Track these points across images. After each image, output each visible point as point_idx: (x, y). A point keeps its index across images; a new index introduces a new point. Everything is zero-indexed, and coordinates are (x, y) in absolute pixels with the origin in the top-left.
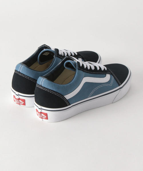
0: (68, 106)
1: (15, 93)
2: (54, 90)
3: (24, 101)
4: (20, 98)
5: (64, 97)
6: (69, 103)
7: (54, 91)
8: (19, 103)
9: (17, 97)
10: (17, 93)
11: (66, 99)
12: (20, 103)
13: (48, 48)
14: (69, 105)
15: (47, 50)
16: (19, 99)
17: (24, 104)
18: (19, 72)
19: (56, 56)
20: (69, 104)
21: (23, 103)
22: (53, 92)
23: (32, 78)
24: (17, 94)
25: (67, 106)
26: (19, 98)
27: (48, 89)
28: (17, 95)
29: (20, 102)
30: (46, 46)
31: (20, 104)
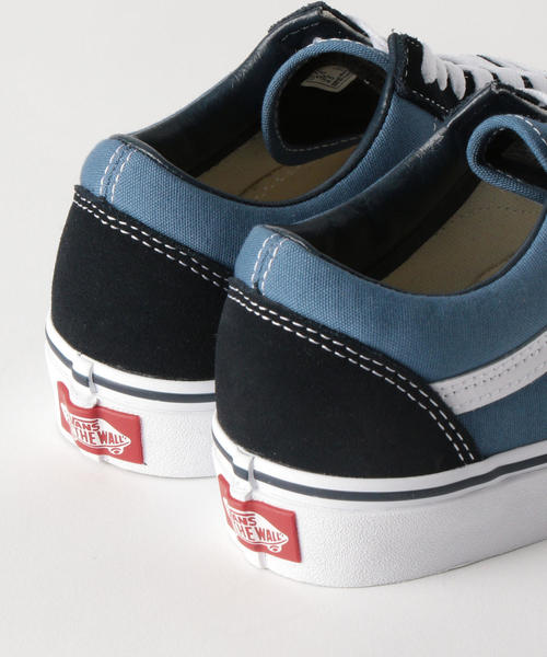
0: (460, 464)
1: (68, 363)
2: (355, 331)
3: (132, 426)
4: (105, 404)
5: (436, 396)
6: (469, 439)
7: (354, 343)
8: (97, 441)
9: (83, 397)
10: (85, 364)
11: (448, 411)
12: (108, 446)
13: (344, 34)
14: (469, 462)
15: (335, 44)
16: (96, 412)
17: (136, 453)
18: (103, 203)
19: (393, 89)
20: (474, 449)
21: (127, 441)
22: (342, 350)
23: (199, 256)
24: (85, 373)
25: (452, 463)
26: (97, 407)
27: (306, 321)
28: (83, 381)
29: (102, 437)
30: (326, 14)
31: (100, 451)
